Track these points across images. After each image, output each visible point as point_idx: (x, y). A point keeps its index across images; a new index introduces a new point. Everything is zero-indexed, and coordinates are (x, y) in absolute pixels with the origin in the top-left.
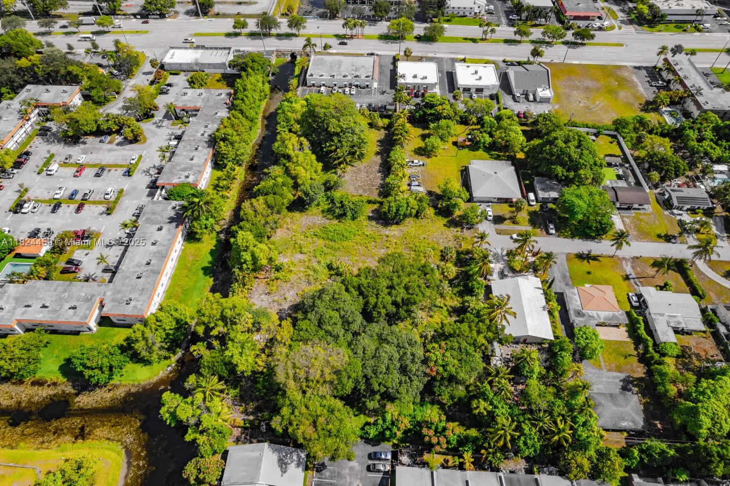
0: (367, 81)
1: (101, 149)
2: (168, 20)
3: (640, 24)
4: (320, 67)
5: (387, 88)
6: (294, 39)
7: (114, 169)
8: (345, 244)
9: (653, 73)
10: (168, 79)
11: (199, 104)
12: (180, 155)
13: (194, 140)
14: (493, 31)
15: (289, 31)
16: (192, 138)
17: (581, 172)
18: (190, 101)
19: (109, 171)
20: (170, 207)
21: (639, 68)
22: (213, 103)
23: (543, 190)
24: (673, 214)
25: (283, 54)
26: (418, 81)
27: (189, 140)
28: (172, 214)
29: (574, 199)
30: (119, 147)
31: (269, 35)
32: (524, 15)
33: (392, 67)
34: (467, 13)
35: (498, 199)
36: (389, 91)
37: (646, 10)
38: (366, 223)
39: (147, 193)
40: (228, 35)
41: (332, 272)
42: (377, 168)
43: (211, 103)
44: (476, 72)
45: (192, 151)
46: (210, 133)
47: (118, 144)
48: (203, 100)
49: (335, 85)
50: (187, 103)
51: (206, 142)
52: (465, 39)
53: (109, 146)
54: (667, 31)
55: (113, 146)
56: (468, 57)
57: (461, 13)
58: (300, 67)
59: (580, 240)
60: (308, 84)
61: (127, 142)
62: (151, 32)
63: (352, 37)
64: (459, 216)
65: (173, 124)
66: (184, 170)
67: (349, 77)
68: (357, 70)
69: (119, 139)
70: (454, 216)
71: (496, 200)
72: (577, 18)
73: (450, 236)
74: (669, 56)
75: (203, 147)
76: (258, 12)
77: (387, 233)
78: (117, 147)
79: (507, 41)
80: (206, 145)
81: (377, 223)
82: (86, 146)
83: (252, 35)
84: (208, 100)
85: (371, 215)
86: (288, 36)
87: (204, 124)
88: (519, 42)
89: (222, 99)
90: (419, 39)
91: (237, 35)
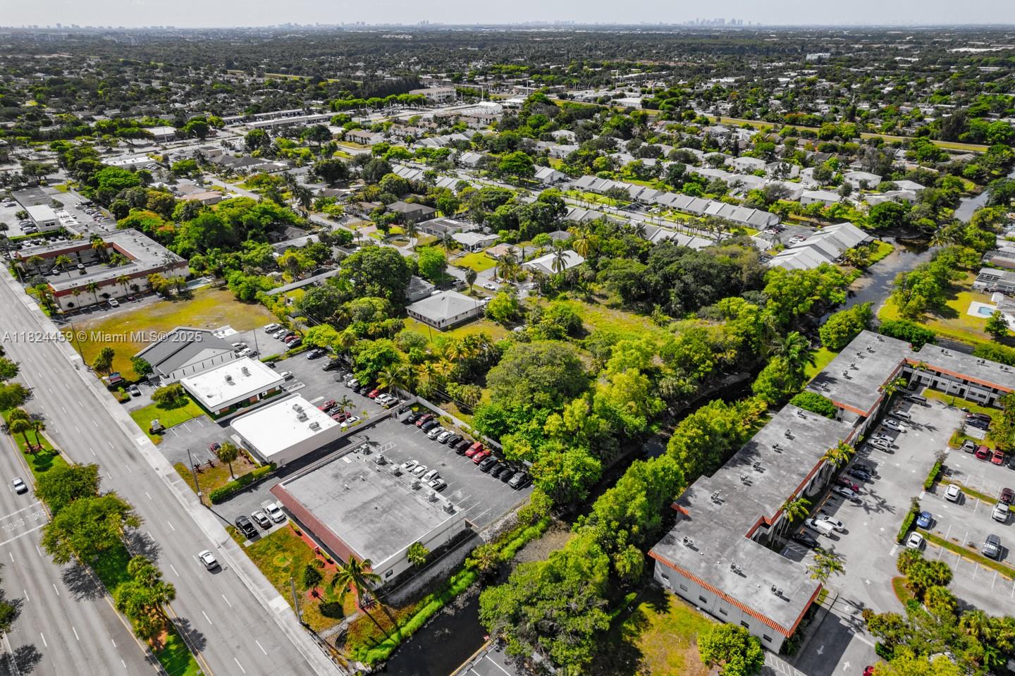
12: (810, 452)
13: (779, 467)
18: (769, 570)
22: (716, 533)
27: (789, 471)
43: (720, 533)
48: (735, 553)
51: (758, 455)
75: (765, 448)
80: (760, 450)
84: (724, 546)
87: (751, 492)
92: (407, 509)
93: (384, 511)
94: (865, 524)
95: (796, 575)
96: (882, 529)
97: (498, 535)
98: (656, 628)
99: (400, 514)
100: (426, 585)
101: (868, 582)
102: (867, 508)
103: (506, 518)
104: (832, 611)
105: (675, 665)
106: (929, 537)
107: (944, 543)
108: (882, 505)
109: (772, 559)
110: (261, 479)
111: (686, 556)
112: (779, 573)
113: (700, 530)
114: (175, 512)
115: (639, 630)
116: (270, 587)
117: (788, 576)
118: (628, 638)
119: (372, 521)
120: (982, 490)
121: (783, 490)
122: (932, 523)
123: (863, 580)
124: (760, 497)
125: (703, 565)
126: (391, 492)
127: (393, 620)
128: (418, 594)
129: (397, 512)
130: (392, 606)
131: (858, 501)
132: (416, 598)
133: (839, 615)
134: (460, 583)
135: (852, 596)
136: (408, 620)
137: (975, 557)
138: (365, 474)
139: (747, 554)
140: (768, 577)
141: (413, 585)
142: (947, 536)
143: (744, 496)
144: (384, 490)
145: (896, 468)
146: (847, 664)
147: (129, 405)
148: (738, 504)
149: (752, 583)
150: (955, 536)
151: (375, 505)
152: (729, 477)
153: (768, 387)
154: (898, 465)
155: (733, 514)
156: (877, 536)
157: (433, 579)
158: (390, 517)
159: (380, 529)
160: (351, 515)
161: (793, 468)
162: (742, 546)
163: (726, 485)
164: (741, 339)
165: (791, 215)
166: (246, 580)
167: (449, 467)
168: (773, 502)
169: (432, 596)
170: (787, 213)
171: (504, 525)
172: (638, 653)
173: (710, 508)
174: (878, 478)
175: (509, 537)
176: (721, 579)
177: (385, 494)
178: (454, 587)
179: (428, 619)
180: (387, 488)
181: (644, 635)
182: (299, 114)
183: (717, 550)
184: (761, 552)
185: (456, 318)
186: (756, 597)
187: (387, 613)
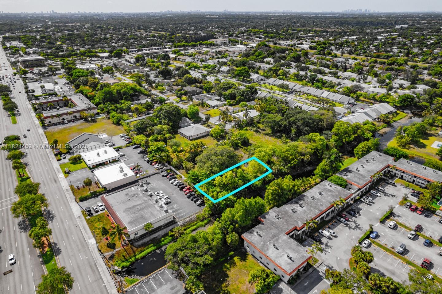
7: (389, 247)
12: (328, 201)
13: (311, 206)
18: (290, 248)
19: (393, 248)
22: (272, 231)
27: (315, 208)
28: (348, 174)
43: (274, 231)
48: (277, 240)
51: (304, 200)
66: (330, 191)
75: (308, 198)
80: (305, 198)
84: (274, 236)
87: (294, 215)
92: (150, 209)
93: (141, 210)
94: (347, 234)
95: (301, 251)
96: (354, 237)
97: (186, 224)
98: (238, 267)
99: (146, 211)
100: (150, 240)
101: (338, 258)
102: (350, 228)
103: (191, 217)
104: (318, 269)
105: (241, 283)
106: (374, 242)
107: (380, 246)
108: (357, 227)
109: (293, 244)
110: (101, 193)
111: (256, 239)
112: (294, 250)
113: (266, 229)
114: (65, 204)
115: (231, 267)
116: (91, 235)
117: (297, 252)
118: (225, 270)
119: (135, 213)
120: (407, 225)
122: (377, 236)
123: (337, 257)
124: (298, 218)
125: (262, 243)
126: (146, 202)
127: (134, 252)
128: (147, 243)
129: (145, 210)
130: (135, 247)
131: (347, 224)
132: (146, 245)
133: (320, 270)
134: (165, 241)
135: (329, 264)
136: (140, 253)
137: (393, 253)
138: (138, 194)
139: (283, 241)
140: (288, 251)
141: (145, 239)
142: (382, 243)
143: (291, 217)
144: (143, 202)
145: (370, 212)
146: (316, 291)
147: (60, 162)
148: (286, 220)
149: (280, 253)
150: (386, 243)
151: (138, 207)
152: (287, 208)
153: (320, 172)
154: (371, 210)
155: (283, 224)
156: (350, 240)
157: (154, 238)
158: (142, 212)
159: (137, 216)
160: (127, 210)
161: (317, 207)
162: (282, 237)
163: (284, 212)
164: (313, 151)
165: (361, 98)
166: (83, 231)
167: (175, 195)
169: (152, 245)
170: (359, 97)
171: (189, 220)
172: (227, 276)
173: (274, 221)
174: (360, 215)
175: (191, 225)
176: (268, 249)
177: (143, 203)
178: (163, 242)
179: (149, 253)
180: (145, 201)
181: (232, 270)
182: (161, 49)
183: (270, 237)
184: (289, 240)
185: (197, 135)
186: (280, 258)
187: (132, 249)
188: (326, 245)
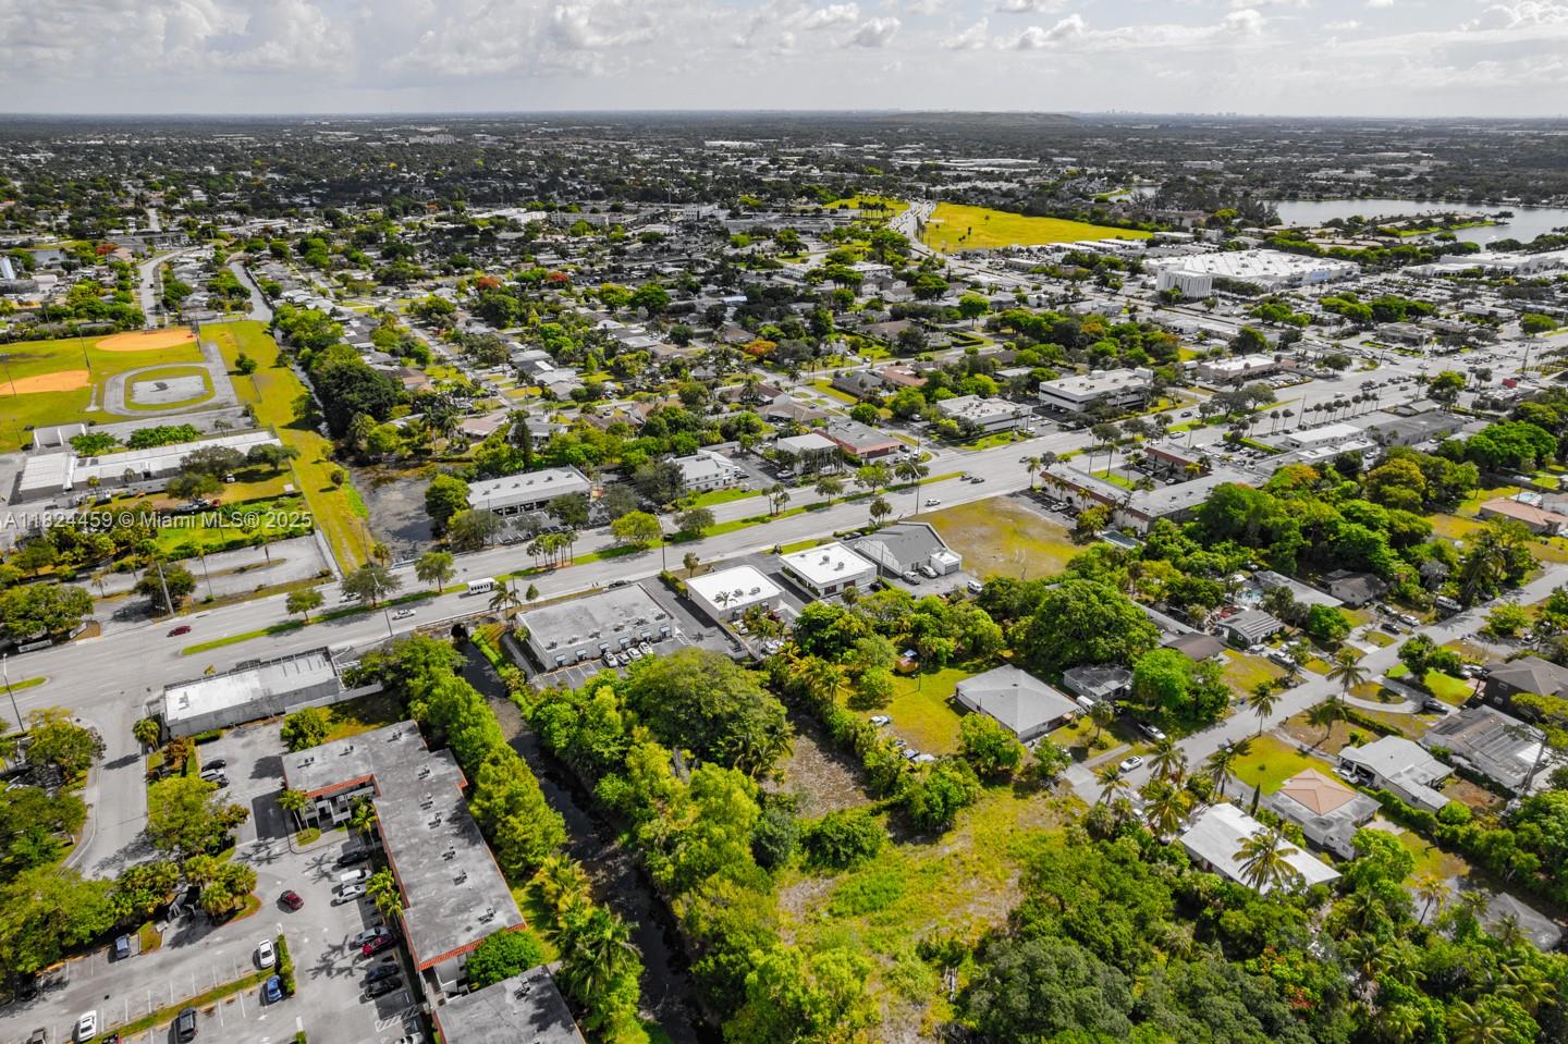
0: (664, 625)
1: (131, 975)
2: (79, 643)
3: (955, 445)
4: (553, 628)
5: (698, 628)
6: (436, 600)
7: (220, 1005)
8: (902, 903)
9: (1039, 497)
10: (199, 757)
11: (363, 771)
13: (426, 842)
14: (785, 497)
15: (424, 586)
16: (416, 840)
17: (1132, 634)
18: (331, 771)
19: (209, 1012)
20: (509, 999)
21: (1013, 495)
22: (393, 758)
23: (1092, 684)
24: (1253, 652)
25: (437, 632)
26: (747, 599)
27: (411, 848)
28: (528, 1008)
29: (1166, 671)
30: (187, 948)
31: (375, 608)
32: (798, 468)
33: (672, 595)
34: (712, 485)
35: (1050, 723)
36: (704, 631)
37: (954, 424)
38: (897, 852)
39: (375, 1012)
40: (275, 631)
41: (937, 962)
42: (820, 757)
43: (392, 760)
44: (826, 559)
45: (440, 865)
46: (448, 816)
47: (177, 942)
48: (365, 760)
49: (604, 651)
50: (328, 778)
51: (456, 835)
52: (746, 521)
53: (153, 958)
54: (993, 445)
55: (165, 953)
56: (782, 544)
57: (703, 487)
58: (494, 644)
59: (1202, 734)
60: (548, 667)
61: (201, 928)
62: (52, 678)
63: (550, 569)
64: (1022, 774)
65: (302, 842)
66: (462, 908)
67: (628, 629)
68: (628, 612)
69: (169, 929)
70: (1015, 777)
71: (1045, 728)
72: (872, 454)
73: (1042, 807)
74: (1043, 468)
76: (306, 575)
77: (947, 851)
78: (177, 951)
79: (810, 508)
80: (462, 842)
81: (916, 844)
82: (68, 989)
83: (333, 617)
84: (376, 757)
85: (889, 835)
86: (418, 598)
87: (415, 803)
88: (829, 504)
89: (408, 744)
90: (671, 539)
91: (297, 625)
107: (238, 985)
108: (326, 967)
109: (337, 779)
111: (389, 733)
112: (321, 776)
113: (405, 751)
117: (316, 777)
121: (394, 827)
122: (266, 999)
124: (402, 806)
127: (493, 639)
130: (502, 637)
132: (503, 649)
136: (491, 646)
139: (356, 767)
140: (326, 767)
142: (240, 995)
143: (416, 794)
148: (409, 787)
149: (330, 756)
150: (233, 1005)
157: (512, 654)
162: (366, 767)
168: (386, 811)
169: (502, 655)
179: (488, 657)
183: (378, 752)
184: (350, 775)
188: (327, 875)
